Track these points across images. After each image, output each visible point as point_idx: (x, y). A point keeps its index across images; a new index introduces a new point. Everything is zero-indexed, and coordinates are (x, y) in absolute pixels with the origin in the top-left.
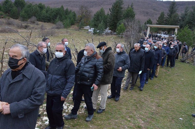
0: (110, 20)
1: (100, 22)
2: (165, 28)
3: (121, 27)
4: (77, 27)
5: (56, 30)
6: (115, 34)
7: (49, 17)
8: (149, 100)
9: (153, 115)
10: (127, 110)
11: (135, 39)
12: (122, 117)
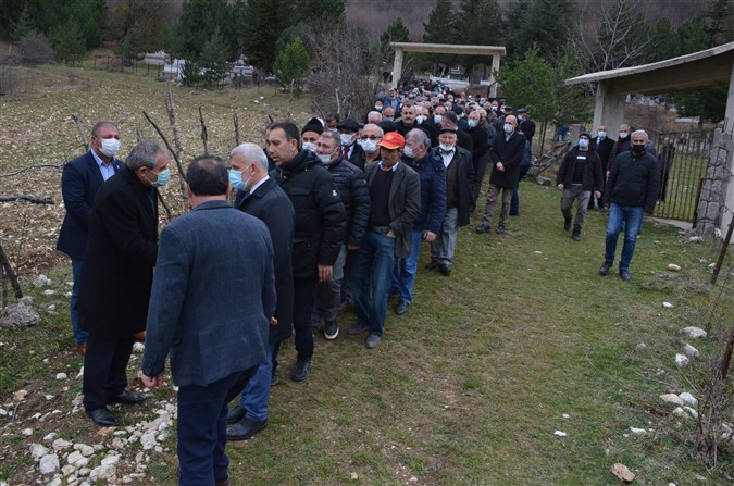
0: (247, 25)
1: (210, 34)
3: (291, 54)
4: (113, 55)
5: (23, 71)
6: (270, 82)
8: (427, 360)
9: (450, 434)
10: (340, 428)
11: (349, 100)
12: (325, 470)
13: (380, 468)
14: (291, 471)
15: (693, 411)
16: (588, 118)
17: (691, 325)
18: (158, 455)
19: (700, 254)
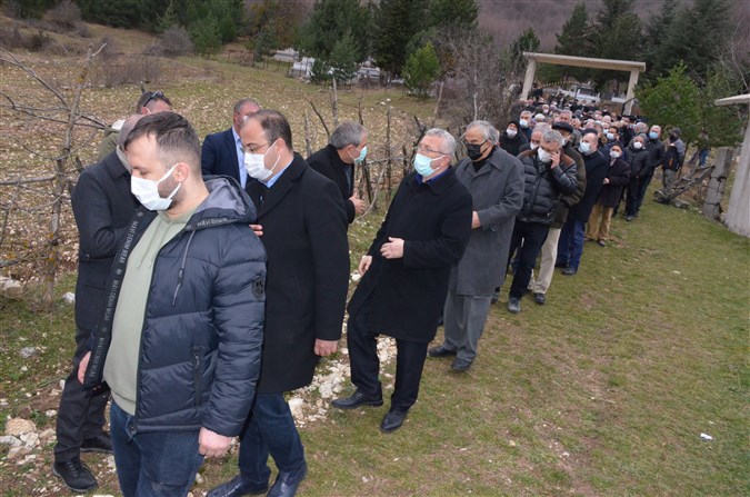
0: (378, 28)
1: (341, 34)
2: (588, 69)
3: (421, 58)
4: (245, 51)
5: (164, 61)
6: (398, 85)
7: (134, 6)
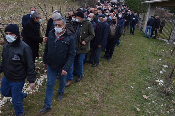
8: (103, 68)
9: (107, 86)
10: (82, 83)
11: (88, 4)
12: (78, 92)
13: (91, 92)
14: (71, 91)
15: (163, 84)
16: (146, 12)
17: (165, 65)
18: (41, 86)
19: (169, 48)
